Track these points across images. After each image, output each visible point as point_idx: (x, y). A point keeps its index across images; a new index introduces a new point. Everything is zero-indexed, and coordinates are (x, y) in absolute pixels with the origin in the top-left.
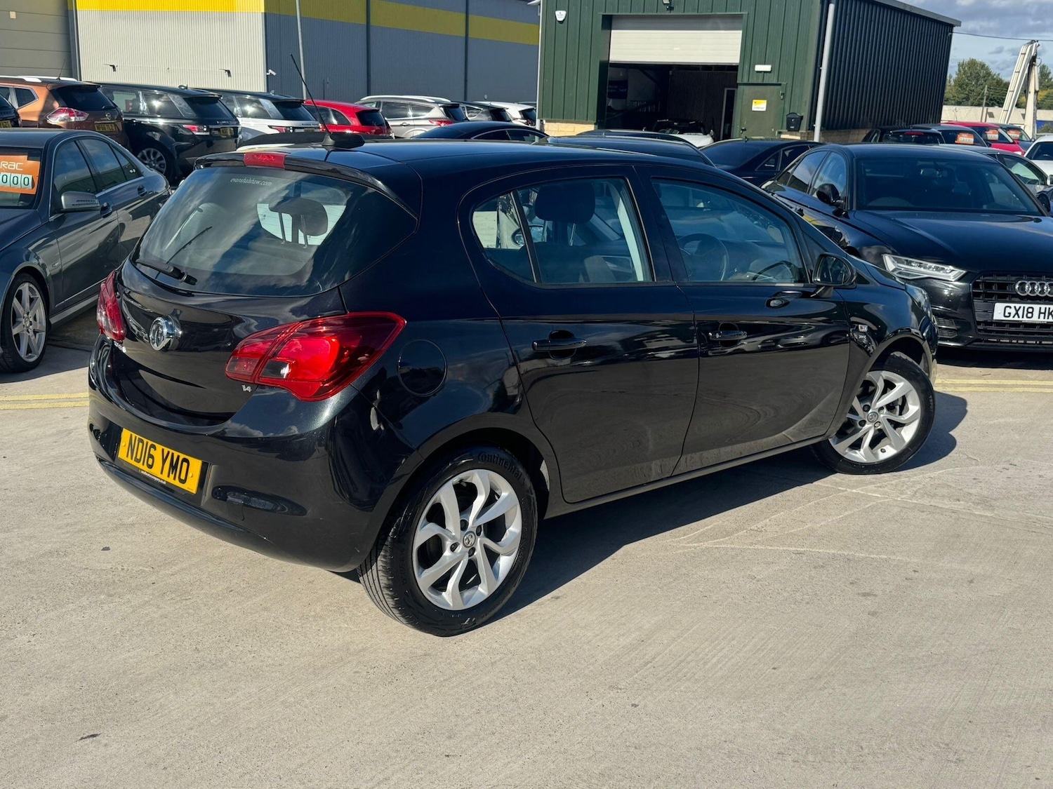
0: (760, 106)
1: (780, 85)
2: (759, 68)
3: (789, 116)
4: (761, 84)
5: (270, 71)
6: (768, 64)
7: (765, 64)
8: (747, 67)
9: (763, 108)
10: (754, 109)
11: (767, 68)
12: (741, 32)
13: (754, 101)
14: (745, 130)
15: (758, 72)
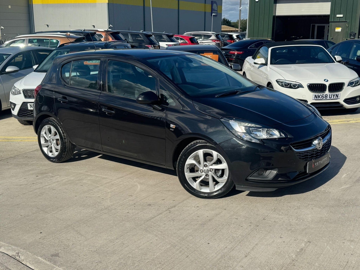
0: (338, 30)
1: (347, 22)
2: (338, 16)
3: (351, 33)
4: (339, 22)
5: (110, 25)
6: (341, 14)
7: (340, 14)
8: (333, 15)
9: (340, 31)
10: (336, 31)
11: (342, 16)
12: (330, 3)
13: (336, 28)
14: (333, 39)
15: (337, 17)
